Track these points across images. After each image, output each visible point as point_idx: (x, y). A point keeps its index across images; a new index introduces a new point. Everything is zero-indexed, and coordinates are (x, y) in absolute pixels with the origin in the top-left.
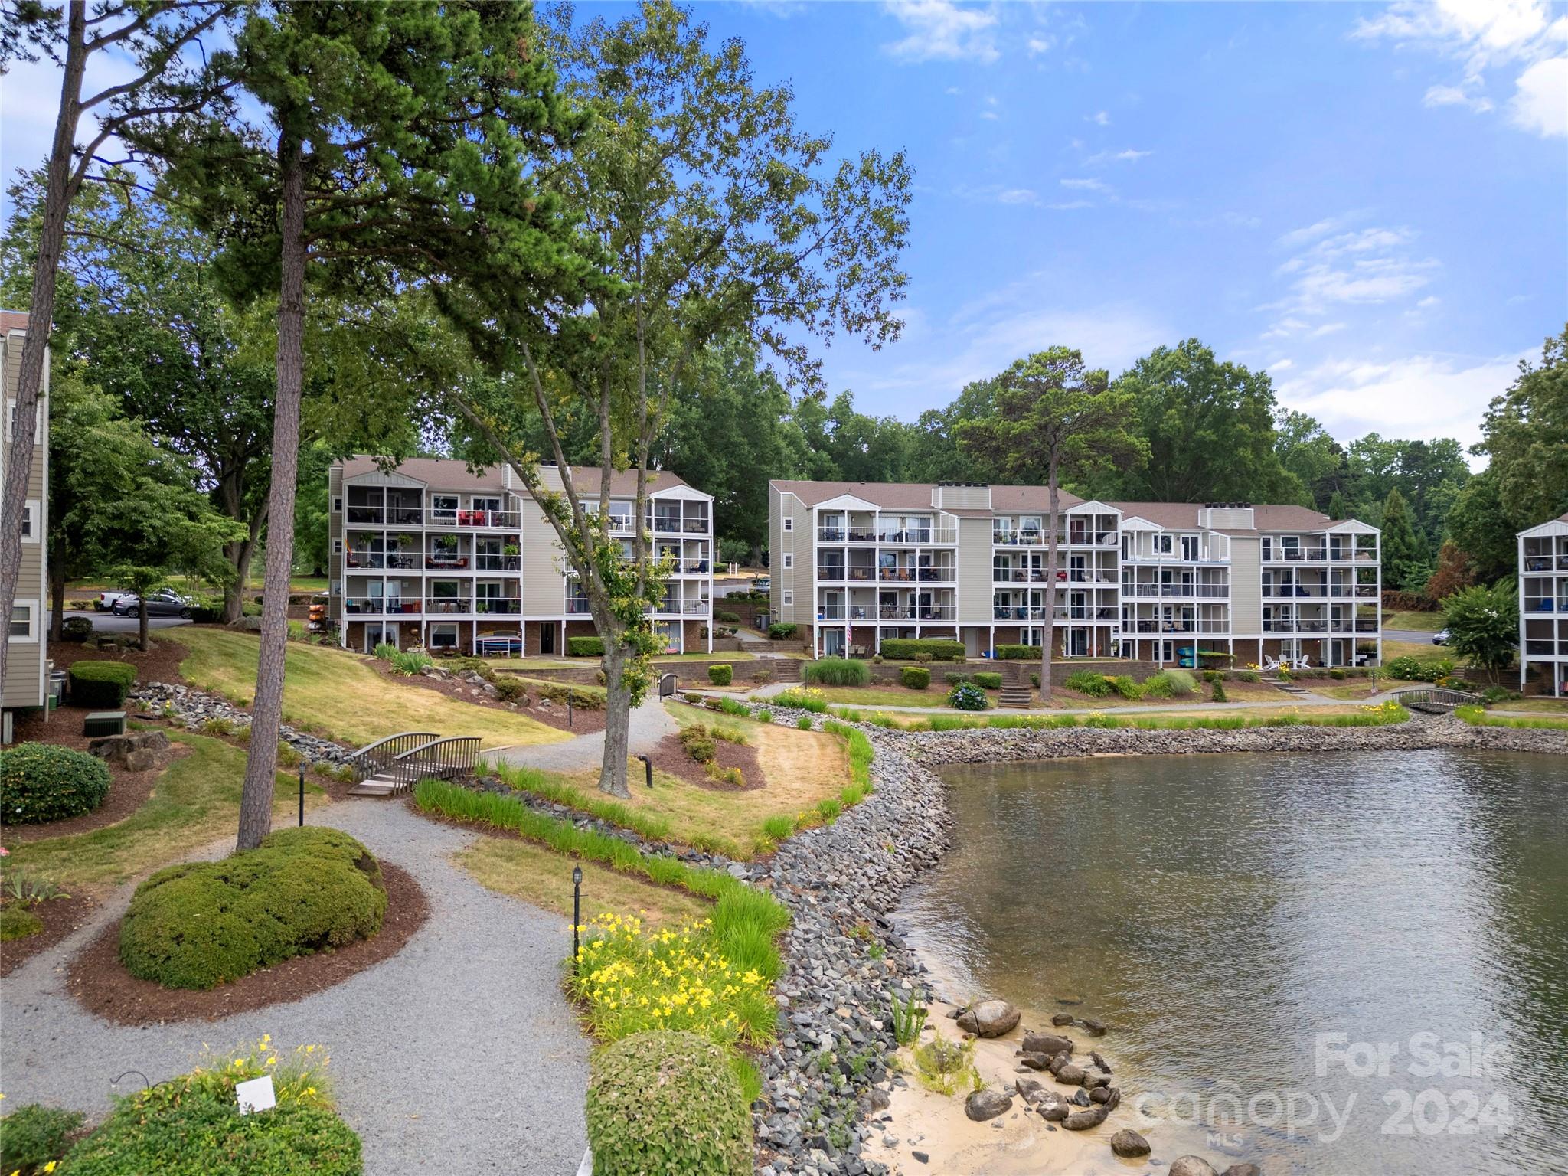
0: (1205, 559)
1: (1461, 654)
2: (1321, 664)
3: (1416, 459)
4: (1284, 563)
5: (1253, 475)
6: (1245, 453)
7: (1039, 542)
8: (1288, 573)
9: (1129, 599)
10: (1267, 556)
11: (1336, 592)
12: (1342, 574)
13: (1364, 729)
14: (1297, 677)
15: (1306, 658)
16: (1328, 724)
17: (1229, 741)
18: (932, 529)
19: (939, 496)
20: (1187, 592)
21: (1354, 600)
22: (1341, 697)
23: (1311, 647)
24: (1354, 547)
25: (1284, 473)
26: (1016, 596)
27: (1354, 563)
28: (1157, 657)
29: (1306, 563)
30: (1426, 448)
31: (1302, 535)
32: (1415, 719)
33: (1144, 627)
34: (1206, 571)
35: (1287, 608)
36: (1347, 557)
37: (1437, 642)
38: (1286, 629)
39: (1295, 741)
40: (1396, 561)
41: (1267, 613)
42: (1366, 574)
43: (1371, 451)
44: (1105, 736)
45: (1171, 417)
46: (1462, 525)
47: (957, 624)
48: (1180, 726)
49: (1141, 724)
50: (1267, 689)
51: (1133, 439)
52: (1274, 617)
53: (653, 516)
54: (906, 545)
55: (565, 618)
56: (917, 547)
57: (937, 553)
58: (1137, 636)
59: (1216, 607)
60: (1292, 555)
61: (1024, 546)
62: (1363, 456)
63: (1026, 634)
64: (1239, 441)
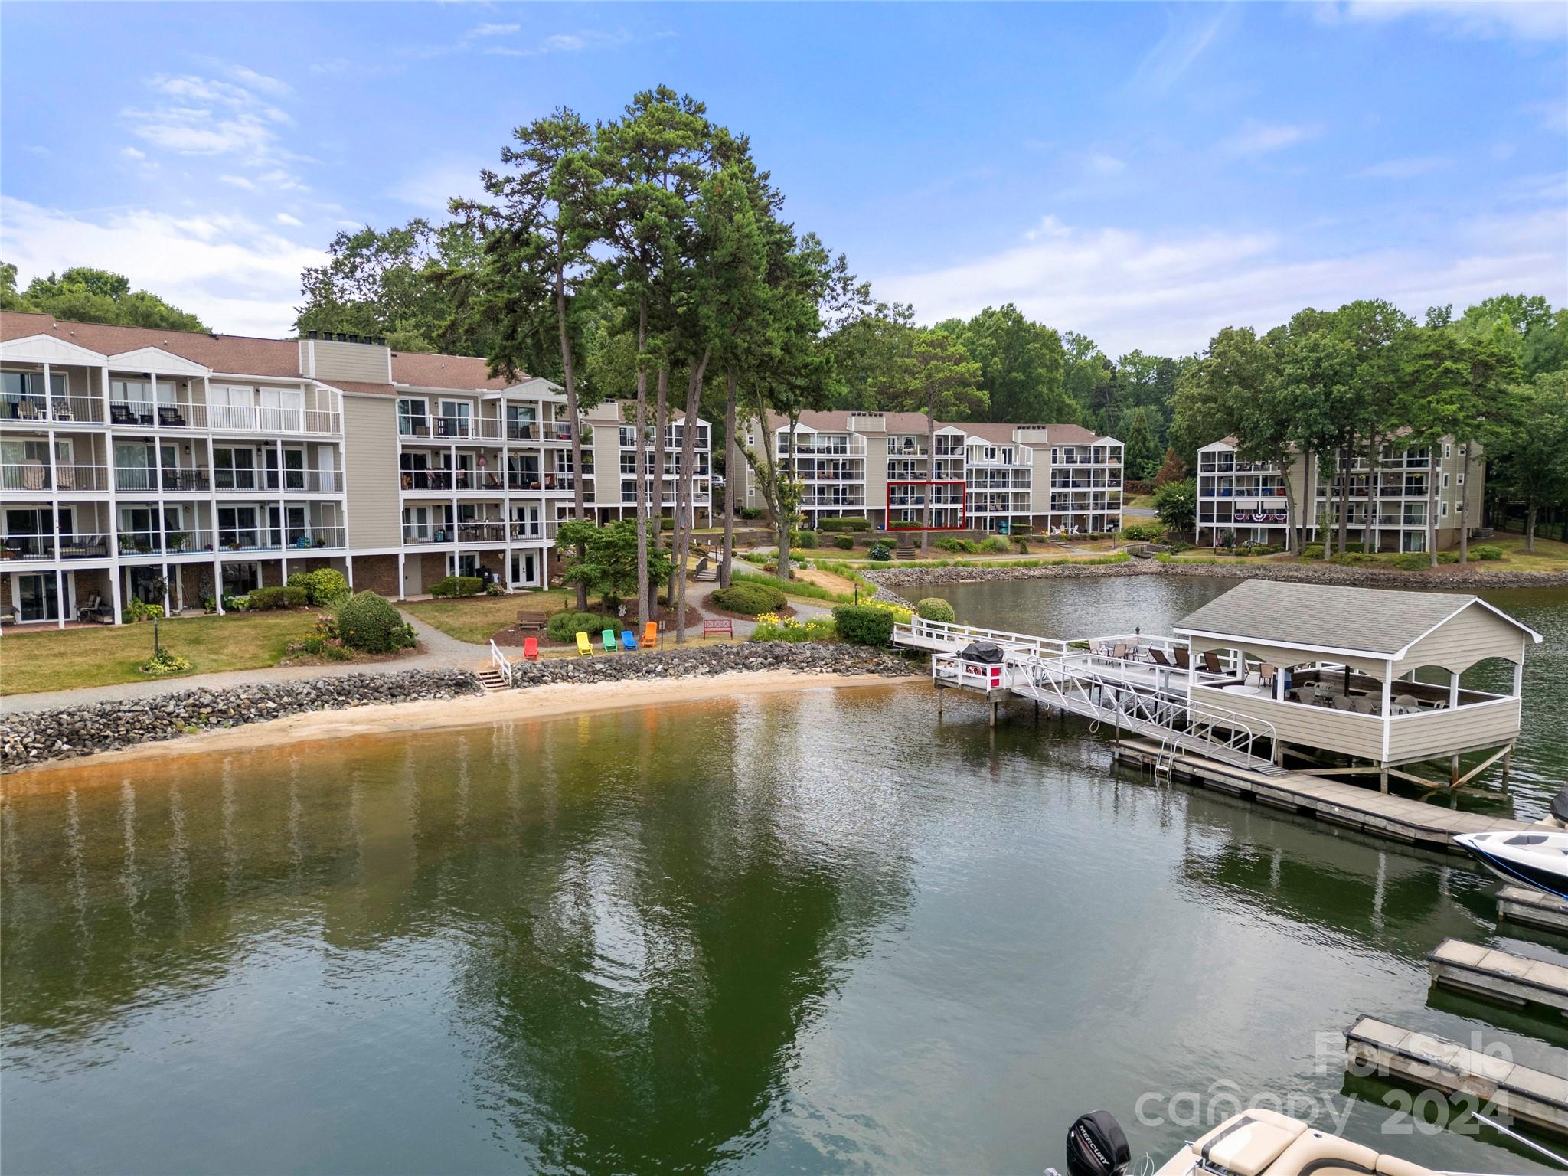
0: (1016, 463)
1: (1165, 523)
2: (1086, 531)
3: (1167, 371)
4: (1065, 465)
5: (1045, 403)
6: (1043, 389)
7: (915, 453)
8: (1067, 471)
9: (970, 490)
10: (1054, 461)
11: (1096, 484)
12: (1100, 472)
13: (1103, 566)
14: (1071, 539)
15: (1076, 527)
16: (1085, 563)
17: (1032, 573)
18: (848, 445)
19: (852, 422)
20: (1005, 485)
21: (1107, 489)
22: (1095, 550)
23: (1079, 520)
24: (1108, 455)
26: (899, 489)
27: (1107, 465)
28: (985, 528)
29: (1078, 465)
30: (1174, 364)
31: (1076, 447)
32: (1133, 560)
33: (978, 509)
34: (1016, 471)
35: (1066, 495)
36: (1104, 461)
38: (1065, 508)
39: (1067, 572)
40: (1139, 460)
41: (1053, 498)
42: (1114, 473)
43: (1134, 364)
44: (964, 571)
45: (995, 363)
46: (1177, 438)
47: (865, 508)
48: (1005, 565)
49: (983, 565)
50: (1053, 546)
51: (980, 394)
52: (1058, 501)
53: (674, 437)
54: (833, 456)
55: (621, 505)
56: (840, 457)
57: (851, 461)
58: (974, 514)
59: (1023, 495)
60: (1070, 460)
61: (907, 457)
62: (1129, 369)
63: (906, 513)
64: (1039, 381)
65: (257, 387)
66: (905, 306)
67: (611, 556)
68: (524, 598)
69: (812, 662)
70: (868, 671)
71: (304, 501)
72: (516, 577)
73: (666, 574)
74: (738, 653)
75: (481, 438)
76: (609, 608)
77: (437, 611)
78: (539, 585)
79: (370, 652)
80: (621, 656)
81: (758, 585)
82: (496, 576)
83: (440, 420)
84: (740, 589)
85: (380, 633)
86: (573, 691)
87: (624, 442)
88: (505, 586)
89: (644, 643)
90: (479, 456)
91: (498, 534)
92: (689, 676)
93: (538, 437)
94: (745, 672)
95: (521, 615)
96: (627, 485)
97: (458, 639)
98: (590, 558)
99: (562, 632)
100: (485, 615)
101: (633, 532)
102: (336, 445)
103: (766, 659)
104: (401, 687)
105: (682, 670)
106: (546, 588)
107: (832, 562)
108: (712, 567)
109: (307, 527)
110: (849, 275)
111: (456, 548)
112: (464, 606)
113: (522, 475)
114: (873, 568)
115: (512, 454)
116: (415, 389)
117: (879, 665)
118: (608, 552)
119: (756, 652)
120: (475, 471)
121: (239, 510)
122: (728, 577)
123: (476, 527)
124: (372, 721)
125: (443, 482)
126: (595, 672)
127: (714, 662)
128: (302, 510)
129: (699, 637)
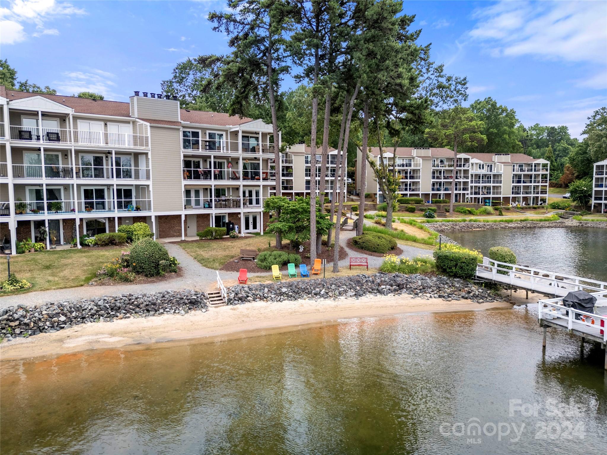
0: (494, 172)
1: (574, 201)
2: (529, 205)
3: (552, 133)
4: (519, 173)
5: (507, 143)
6: (506, 137)
7: (446, 167)
8: (520, 176)
9: (472, 185)
10: (514, 171)
11: (535, 182)
12: (536, 176)
13: (547, 222)
14: (522, 208)
15: (524, 203)
16: (537, 221)
17: (510, 225)
18: (412, 163)
19: (414, 152)
20: (489, 182)
21: (540, 184)
22: (537, 214)
23: (525, 199)
24: (541, 167)
25: (517, 143)
26: (437, 184)
27: (541, 172)
28: (479, 203)
29: (526, 173)
30: (556, 129)
31: (525, 164)
32: (561, 220)
33: (476, 193)
34: (494, 176)
35: (519, 187)
36: (539, 170)
37: (564, 197)
38: (519, 193)
39: (529, 225)
41: (513, 189)
42: (544, 177)
43: (536, 130)
44: (475, 224)
46: (574, 160)
47: (420, 193)
48: (495, 221)
49: (484, 221)
50: (514, 212)
51: (482, 136)
52: (516, 190)
53: (330, 160)
54: (405, 168)
55: (305, 191)
56: (409, 169)
57: (414, 170)
58: (473, 196)
59: (497, 187)
60: (522, 170)
61: (441, 168)
62: (533, 132)
63: (440, 196)
64: (504, 132)
65: (106, 122)
66: (462, 79)
67: (295, 217)
68: (249, 239)
69: (424, 289)
70: (463, 297)
71: (132, 185)
72: (247, 227)
73: (326, 228)
74: (373, 282)
75: (229, 151)
76: (294, 247)
77: (199, 247)
78: (259, 232)
79: (146, 276)
80: (298, 282)
81: (380, 234)
82: (236, 226)
83: (206, 141)
84: (369, 237)
85: (152, 265)
86: (266, 308)
87: (307, 162)
88: (240, 232)
89: (313, 272)
90: (229, 163)
91: (237, 204)
92: (342, 298)
93: (259, 152)
94: (379, 296)
95: (242, 251)
96: (308, 182)
97: (205, 266)
98: (283, 219)
99: (264, 264)
100: (225, 250)
101: (308, 203)
102: (146, 154)
103: (392, 286)
104: (154, 304)
105: (337, 293)
106: (262, 233)
107: (407, 219)
108: (351, 222)
109: (134, 200)
110: (431, 62)
111: (214, 212)
112: (215, 244)
113: (251, 172)
114: (428, 222)
115: (245, 162)
116: (194, 125)
117: (469, 293)
118: (293, 215)
119: (385, 281)
120: (226, 170)
121: (95, 190)
122: (362, 228)
123: (225, 200)
124: (126, 333)
125: (207, 175)
126: (281, 294)
127: (358, 288)
128: (131, 190)
129: (347, 268)
